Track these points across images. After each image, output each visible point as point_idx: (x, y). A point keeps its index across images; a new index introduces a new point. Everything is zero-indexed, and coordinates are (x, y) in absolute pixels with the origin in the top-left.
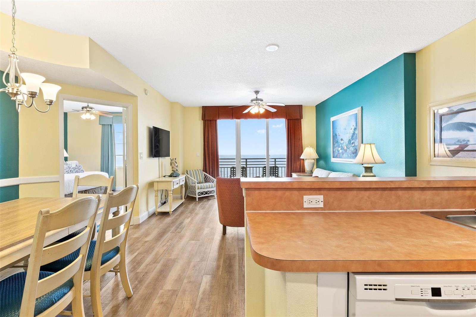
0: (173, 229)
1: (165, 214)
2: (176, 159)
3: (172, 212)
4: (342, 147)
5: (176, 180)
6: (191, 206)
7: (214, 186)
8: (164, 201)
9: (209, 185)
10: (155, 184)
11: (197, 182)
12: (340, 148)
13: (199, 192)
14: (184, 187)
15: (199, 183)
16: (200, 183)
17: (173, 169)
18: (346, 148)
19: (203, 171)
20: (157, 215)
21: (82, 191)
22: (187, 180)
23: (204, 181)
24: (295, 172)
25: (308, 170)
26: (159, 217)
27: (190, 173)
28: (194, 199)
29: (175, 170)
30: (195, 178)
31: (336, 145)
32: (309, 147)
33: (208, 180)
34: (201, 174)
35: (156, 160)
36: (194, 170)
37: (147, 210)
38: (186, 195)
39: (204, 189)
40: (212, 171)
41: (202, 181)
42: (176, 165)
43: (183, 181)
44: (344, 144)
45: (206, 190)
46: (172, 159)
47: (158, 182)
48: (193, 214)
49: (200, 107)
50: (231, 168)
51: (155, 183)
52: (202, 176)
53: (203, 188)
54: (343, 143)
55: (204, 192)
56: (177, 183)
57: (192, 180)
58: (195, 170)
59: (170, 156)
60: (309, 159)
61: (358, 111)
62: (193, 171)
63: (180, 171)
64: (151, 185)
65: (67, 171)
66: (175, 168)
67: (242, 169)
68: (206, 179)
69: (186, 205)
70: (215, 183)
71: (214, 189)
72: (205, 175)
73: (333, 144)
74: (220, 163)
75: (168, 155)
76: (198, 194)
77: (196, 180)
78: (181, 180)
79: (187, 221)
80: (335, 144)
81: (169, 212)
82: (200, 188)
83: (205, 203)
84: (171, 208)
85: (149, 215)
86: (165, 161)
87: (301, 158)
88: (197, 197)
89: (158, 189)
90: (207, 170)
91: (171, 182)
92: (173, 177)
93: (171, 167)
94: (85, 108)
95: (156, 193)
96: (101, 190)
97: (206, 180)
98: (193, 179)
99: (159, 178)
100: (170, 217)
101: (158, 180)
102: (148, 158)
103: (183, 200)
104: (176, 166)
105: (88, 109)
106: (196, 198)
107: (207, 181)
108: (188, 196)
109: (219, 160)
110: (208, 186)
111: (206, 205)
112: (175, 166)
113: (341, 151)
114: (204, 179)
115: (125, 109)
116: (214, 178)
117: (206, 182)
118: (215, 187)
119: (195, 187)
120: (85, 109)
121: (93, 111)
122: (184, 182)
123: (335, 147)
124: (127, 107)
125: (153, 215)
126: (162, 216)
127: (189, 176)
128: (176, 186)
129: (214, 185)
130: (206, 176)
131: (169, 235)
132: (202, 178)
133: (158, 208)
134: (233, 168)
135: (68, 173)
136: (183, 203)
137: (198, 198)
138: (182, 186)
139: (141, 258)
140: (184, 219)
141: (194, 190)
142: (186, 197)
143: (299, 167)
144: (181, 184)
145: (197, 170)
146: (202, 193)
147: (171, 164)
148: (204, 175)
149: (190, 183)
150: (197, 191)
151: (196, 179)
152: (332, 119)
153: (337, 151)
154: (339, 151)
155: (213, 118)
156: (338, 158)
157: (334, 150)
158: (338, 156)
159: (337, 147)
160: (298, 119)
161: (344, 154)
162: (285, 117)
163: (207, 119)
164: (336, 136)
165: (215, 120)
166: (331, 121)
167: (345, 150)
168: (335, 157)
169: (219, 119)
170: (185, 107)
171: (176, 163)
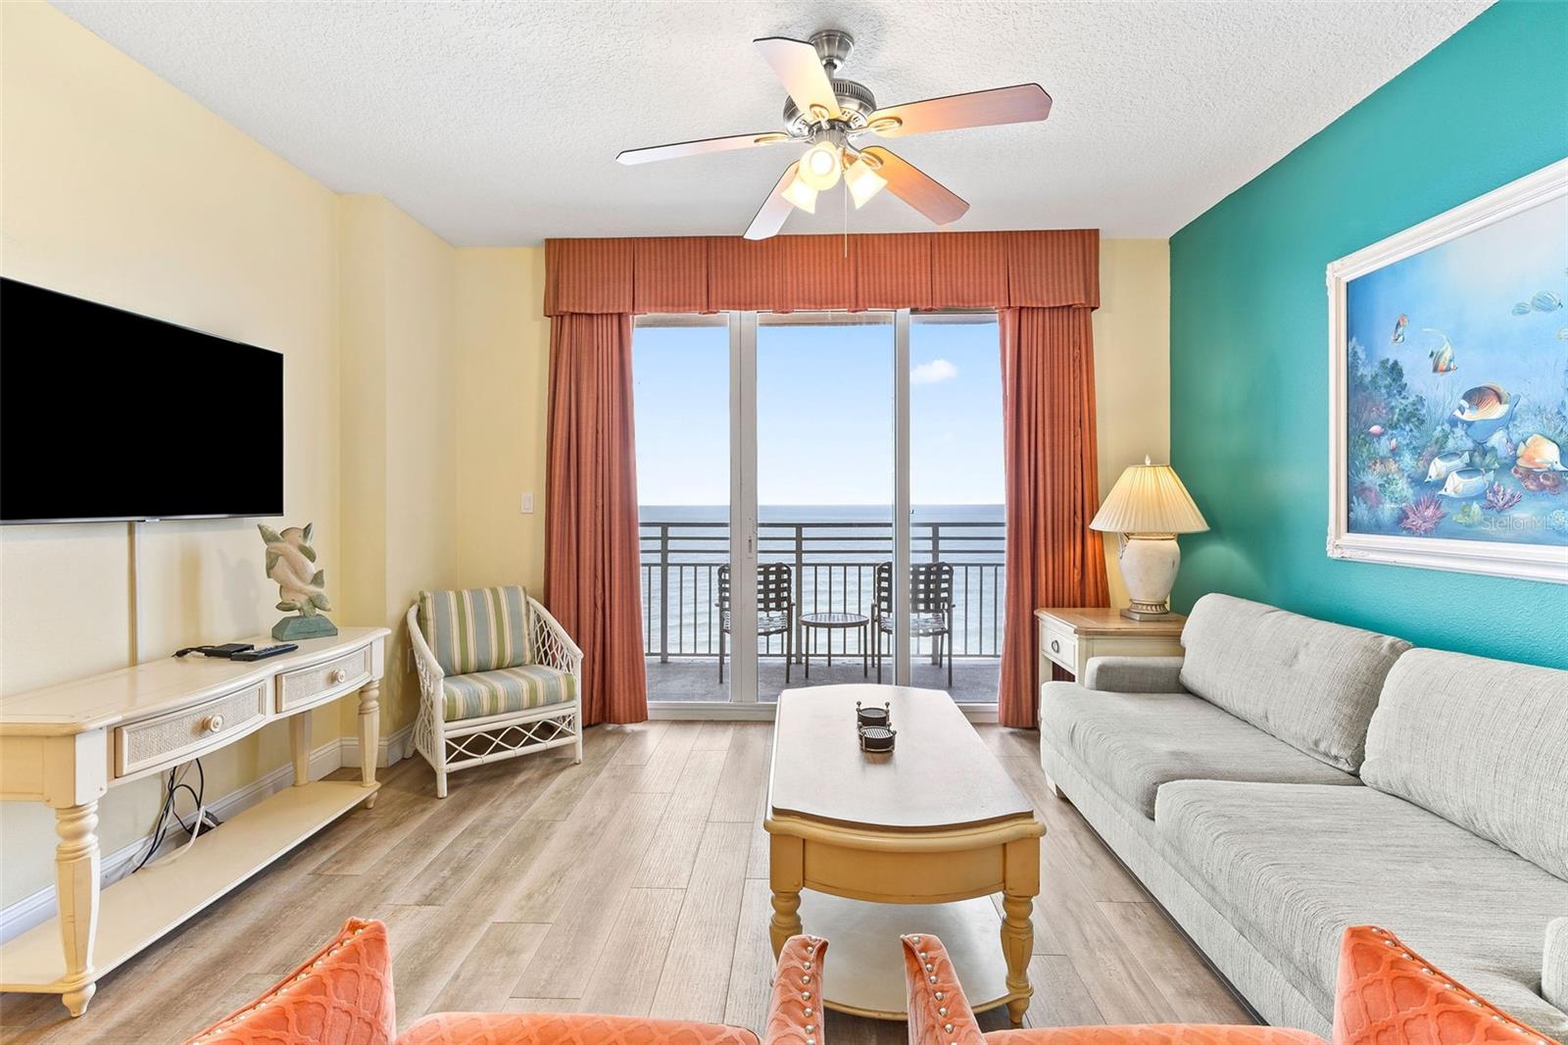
7: (564, 694)
13: (459, 740)
14: (375, 703)
15: (493, 665)
24: (1056, 604)
25: (1141, 596)
27: (437, 611)
29: (301, 600)
30: (471, 639)
32: (1148, 462)
33: (551, 647)
34: (515, 615)
39: (491, 714)
40: (600, 591)
41: (519, 656)
42: (312, 568)
43: (335, 677)
49: (535, 245)
53: (486, 706)
55: (496, 733)
56: (204, 726)
57: (425, 659)
58: (477, 593)
59: (271, 512)
60: (1144, 535)
66: (300, 591)
71: (573, 710)
72: (538, 618)
75: (265, 505)
76: (450, 750)
77: (437, 663)
82: (461, 710)
87: (1098, 524)
88: (445, 766)
91: (73, 736)
98: (429, 653)
103: (370, 787)
104: (310, 578)
106: (435, 777)
109: (639, 528)
110: (526, 697)
112: (296, 573)
114: (527, 645)
118: (571, 697)
119: (434, 702)
128: (180, 754)
129: (570, 685)
130: (541, 628)
132: (517, 637)
137: (451, 776)
143: (1077, 578)
144: (302, 704)
145: (494, 592)
146: (479, 744)
148: (532, 615)
150: (444, 731)
151: (472, 650)
152: (1342, 271)
153: (1402, 487)
154: (1441, 483)
155: (602, 306)
156: (1412, 532)
157: (1371, 478)
158: (1414, 520)
159: (1407, 459)
160: (1069, 306)
161: (1510, 504)
162: (1002, 296)
163: (571, 310)
164: (1400, 374)
165: (620, 315)
166: (1330, 282)
167: (1529, 474)
168: (1377, 528)
169: (633, 308)
170: (458, 248)
171: (312, 557)
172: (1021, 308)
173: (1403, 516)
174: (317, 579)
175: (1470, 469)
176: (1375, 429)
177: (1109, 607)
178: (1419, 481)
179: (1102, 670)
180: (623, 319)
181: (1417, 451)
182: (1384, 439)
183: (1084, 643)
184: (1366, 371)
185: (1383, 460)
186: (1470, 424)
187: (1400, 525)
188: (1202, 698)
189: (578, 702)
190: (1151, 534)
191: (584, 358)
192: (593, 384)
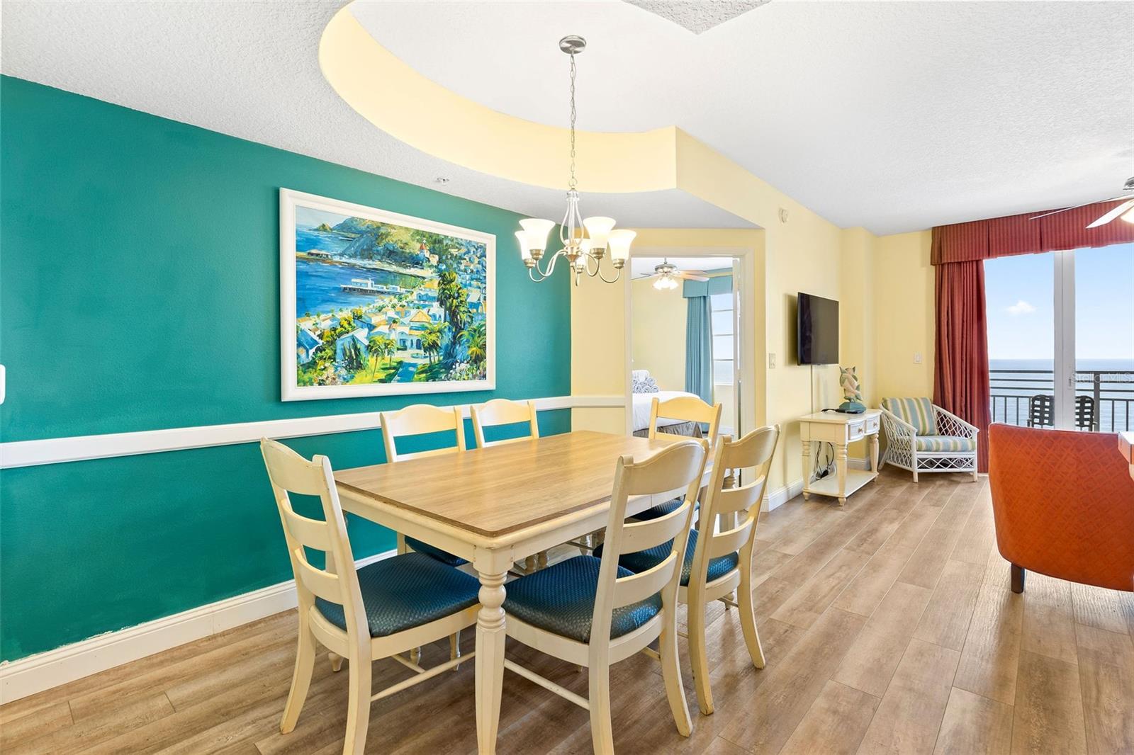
0: (851, 540)
1: (828, 501)
2: (854, 369)
3: (847, 498)
5: (855, 421)
6: (899, 491)
7: (970, 447)
8: (823, 470)
9: (955, 443)
10: (804, 427)
11: (916, 431)
13: (923, 460)
14: (877, 440)
15: (921, 433)
16: (922, 435)
17: (848, 395)
19: (935, 402)
20: (806, 499)
22: (886, 425)
23: (937, 431)
26: (812, 505)
27: (893, 406)
28: (905, 475)
29: (852, 396)
30: (910, 420)
33: (950, 428)
34: (928, 411)
35: (805, 369)
36: (907, 400)
37: (785, 484)
38: (882, 463)
39: (936, 451)
40: (964, 404)
41: (932, 430)
42: (856, 384)
43: (875, 424)
45: (945, 456)
46: (844, 369)
47: (810, 422)
48: (907, 515)
49: (929, 229)
50: (1035, 399)
51: (802, 426)
52: (930, 417)
53: (935, 448)
55: (937, 459)
56: (860, 430)
57: (900, 425)
58: (909, 400)
59: (838, 363)
62: (902, 401)
63: (865, 401)
64: (794, 427)
66: (853, 392)
67: (1078, 405)
68: (944, 426)
69: (883, 487)
70: (975, 439)
71: (970, 456)
72: (939, 414)
74: (991, 384)
75: (835, 360)
76: (919, 463)
77: (910, 426)
78: (868, 424)
79: (890, 529)
81: (837, 498)
82: (924, 447)
83: (942, 491)
84: (842, 489)
85: (788, 497)
86: (829, 373)
88: (916, 470)
89: (811, 440)
90: (946, 400)
91: (844, 424)
92: (848, 412)
93: (843, 389)
94: (662, 268)
95: (807, 447)
97: (944, 427)
98: (903, 421)
99: (812, 413)
100: (842, 510)
101: (808, 417)
102: (786, 365)
103: (875, 474)
104: (855, 387)
105: (666, 269)
106: (911, 473)
107: (947, 431)
108: (887, 465)
109: (990, 373)
110: (952, 446)
111: (943, 495)
112: (852, 386)
114: (936, 426)
115: (738, 259)
116: (971, 424)
117: (943, 434)
118: (973, 449)
119: (908, 444)
120: (661, 270)
121: (674, 272)
122: (878, 428)
124: (741, 256)
125: (798, 497)
126: (820, 505)
127: (890, 413)
128: (857, 437)
129: (973, 443)
130: (942, 419)
131: (839, 554)
132: (931, 422)
133: (809, 482)
134: (1043, 399)
136: (873, 481)
137: (920, 474)
138: (870, 438)
139: (777, 589)
140: (880, 523)
141: (904, 451)
142: (881, 466)
144: (869, 432)
145: (916, 399)
146: (931, 463)
147: (842, 382)
148: (935, 413)
149: (894, 432)
150: (916, 456)
151: (911, 423)
155: (968, 257)
163: (949, 261)
165: (977, 261)
169: (989, 255)
170: (880, 235)
171: (856, 379)
174: (858, 388)
180: (980, 262)
189: (976, 451)
191: (956, 285)
192: (961, 298)
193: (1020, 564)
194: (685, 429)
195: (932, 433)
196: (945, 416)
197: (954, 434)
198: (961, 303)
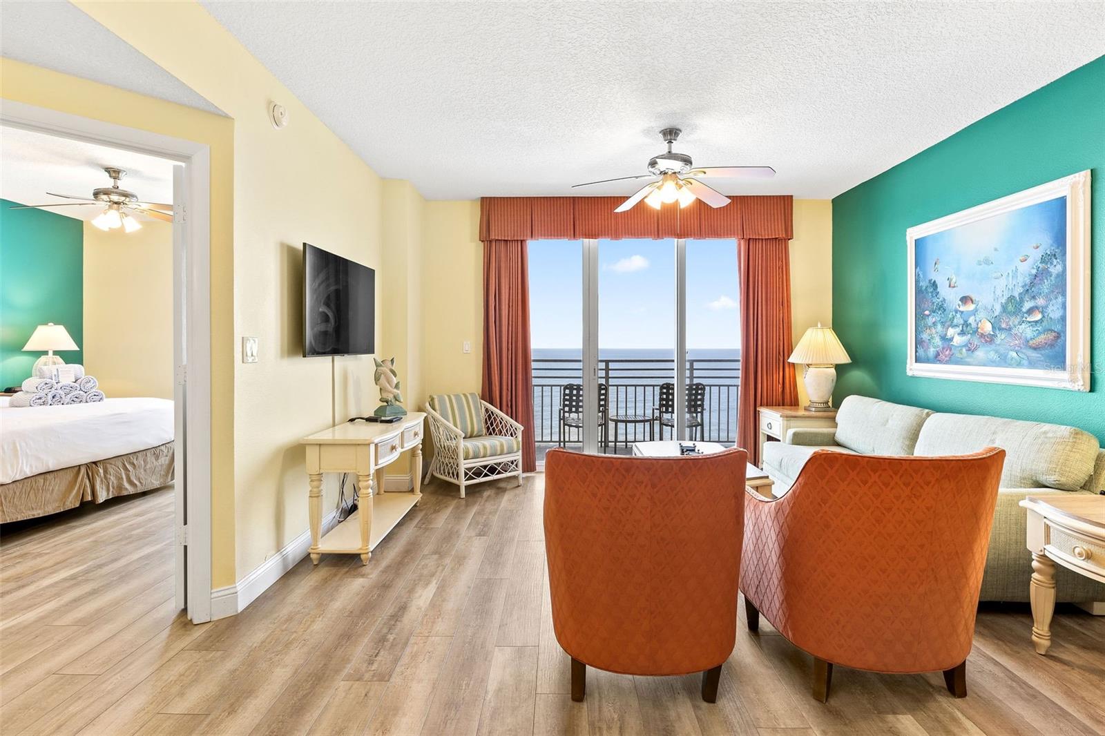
0: (360, 651)
1: (346, 561)
2: (392, 360)
3: (372, 552)
4: (966, 324)
5: (389, 434)
6: (442, 520)
7: (515, 449)
8: (350, 503)
9: (502, 445)
10: (311, 454)
11: (463, 435)
12: (958, 330)
13: (469, 469)
14: (420, 452)
15: (468, 435)
16: (470, 437)
17: (385, 395)
18: (988, 328)
19: (483, 398)
20: (315, 563)
21: (80, 466)
22: (432, 428)
23: (484, 431)
24: (769, 404)
25: (815, 399)
26: (323, 572)
27: (440, 406)
28: (448, 489)
29: (390, 397)
31: (930, 320)
32: (819, 325)
33: (497, 426)
34: (476, 408)
35: (322, 365)
36: (455, 395)
37: (279, 547)
38: (428, 476)
39: (483, 457)
40: (509, 398)
41: (480, 431)
42: (395, 380)
43: (416, 434)
44: (981, 315)
45: (491, 461)
46: (379, 360)
47: (320, 445)
48: (447, 561)
49: (473, 200)
50: (566, 387)
51: (309, 450)
52: (478, 415)
53: (482, 454)
54: (976, 310)
55: (485, 467)
56: (393, 448)
57: (447, 428)
58: (457, 396)
59: (372, 352)
60: (818, 366)
61: (1073, 186)
62: (450, 397)
63: (408, 398)
64: (296, 454)
65: (40, 398)
66: (390, 392)
67: (598, 392)
68: (492, 424)
69: (426, 514)
70: (520, 439)
71: (517, 458)
72: (487, 410)
73: (919, 316)
75: (370, 350)
76: (466, 474)
77: (459, 431)
78: (409, 431)
79: (424, 597)
80: (928, 316)
81: (359, 555)
82: (471, 454)
84: (366, 539)
85: (285, 566)
86: (357, 366)
87: (791, 360)
88: (463, 483)
89: (321, 472)
90: (494, 396)
91: (369, 445)
92: (382, 422)
93: (378, 388)
94: (105, 194)
95: (315, 483)
96: (157, 458)
97: (492, 427)
98: (451, 425)
99: (334, 425)
100: (363, 576)
101: (327, 436)
102: (282, 356)
103: (418, 497)
104: (394, 385)
105: (115, 198)
106: (458, 487)
107: (494, 429)
108: (433, 477)
109: (532, 363)
110: (499, 448)
113: (958, 340)
114: (483, 425)
115: (183, 164)
116: (516, 421)
117: (490, 434)
118: (518, 451)
119: (455, 451)
120: (105, 197)
121: (132, 204)
122: (421, 436)
123: (927, 327)
124: (185, 158)
125: (305, 563)
126: (334, 570)
127: (437, 415)
128: (387, 460)
129: (518, 443)
130: (490, 416)
131: (339, 692)
132: (479, 421)
133: (320, 536)
134: (570, 387)
135: (44, 403)
136: (414, 507)
137: (467, 487)
138: (413, 450)
140: (411, 591)
141: (451, 460)
142: (427, 480)
143: (780, 390)
144: (408, 446)
145: (465, 395)
146: (478, 473)
147: (377, 379)
148: (483, 410)
149: (440, 437)
150: (464, 465)
151: (459, 426)
152: (913, 233)
153: (937, 341)
154: (951, 339)
155: (514, 236)
156: (941, 362)
157: (925, 336)
158: (942, 356)
159: (939, 327)
160: (776, 238)
161: (975, 349)
162: (739, 232)
163: (497, 238)
164: (937, 287)
165: (522, 241)
166: (908, 238)
167: (982, 336)
168: (927, 361)
169: (532, 237)
170: (428, 201)
171: (395, 375)
172: (750, 239)
173: (938, 355)
174: (397, 386)
175: (962, 333)
176: (927, 312)
177: (798, 405)
178: (944, 338)
179: (795, 435)
180: (524, 242)
181: (943, 324)
182: (930, 317)
183: (785, 422)
184: (923, 284)
185: (930, 327)
186: (962, 312)
187: (937, 359)
188: (846, 447)
189: (521, 451)
190: (821, 364)
191: (503, 265)
192: (507, 280)
193: (581, 658)
194: (150, 458)
195: (480, 434)
196: (492, 412)
197: (501, 432)
198: (507, 287)
